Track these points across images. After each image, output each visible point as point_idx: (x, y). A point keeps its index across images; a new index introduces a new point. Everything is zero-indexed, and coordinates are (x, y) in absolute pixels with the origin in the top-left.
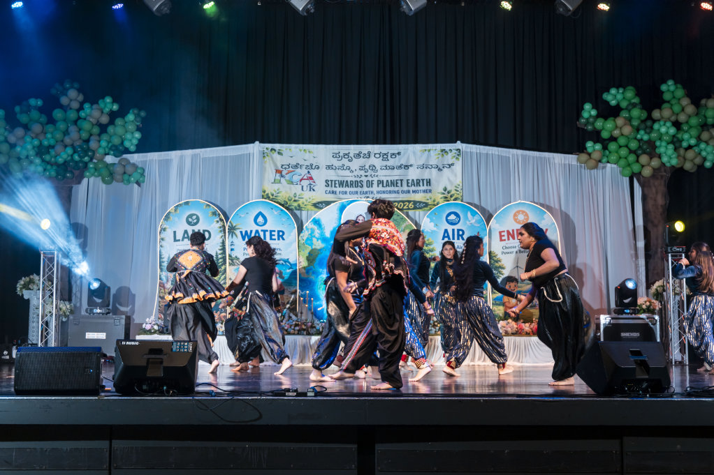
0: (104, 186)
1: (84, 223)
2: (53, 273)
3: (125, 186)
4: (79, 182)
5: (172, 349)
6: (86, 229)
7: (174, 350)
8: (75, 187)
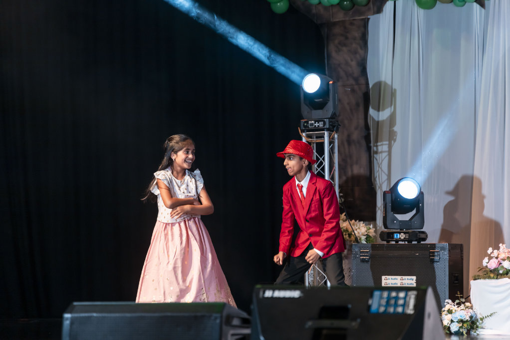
0: (422, 11)
1: (389, 82)
2: (323, 169)
3: (457, 9)
4: (379, 10)
5: (369, 307)
6: (393, 94)
7: (374, 308)
8: (373, 18)
